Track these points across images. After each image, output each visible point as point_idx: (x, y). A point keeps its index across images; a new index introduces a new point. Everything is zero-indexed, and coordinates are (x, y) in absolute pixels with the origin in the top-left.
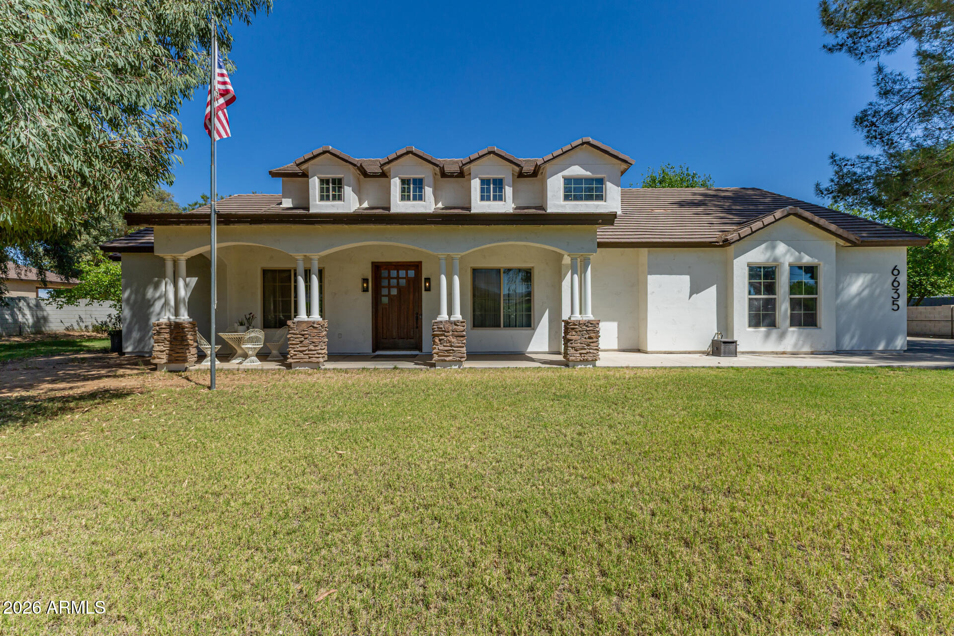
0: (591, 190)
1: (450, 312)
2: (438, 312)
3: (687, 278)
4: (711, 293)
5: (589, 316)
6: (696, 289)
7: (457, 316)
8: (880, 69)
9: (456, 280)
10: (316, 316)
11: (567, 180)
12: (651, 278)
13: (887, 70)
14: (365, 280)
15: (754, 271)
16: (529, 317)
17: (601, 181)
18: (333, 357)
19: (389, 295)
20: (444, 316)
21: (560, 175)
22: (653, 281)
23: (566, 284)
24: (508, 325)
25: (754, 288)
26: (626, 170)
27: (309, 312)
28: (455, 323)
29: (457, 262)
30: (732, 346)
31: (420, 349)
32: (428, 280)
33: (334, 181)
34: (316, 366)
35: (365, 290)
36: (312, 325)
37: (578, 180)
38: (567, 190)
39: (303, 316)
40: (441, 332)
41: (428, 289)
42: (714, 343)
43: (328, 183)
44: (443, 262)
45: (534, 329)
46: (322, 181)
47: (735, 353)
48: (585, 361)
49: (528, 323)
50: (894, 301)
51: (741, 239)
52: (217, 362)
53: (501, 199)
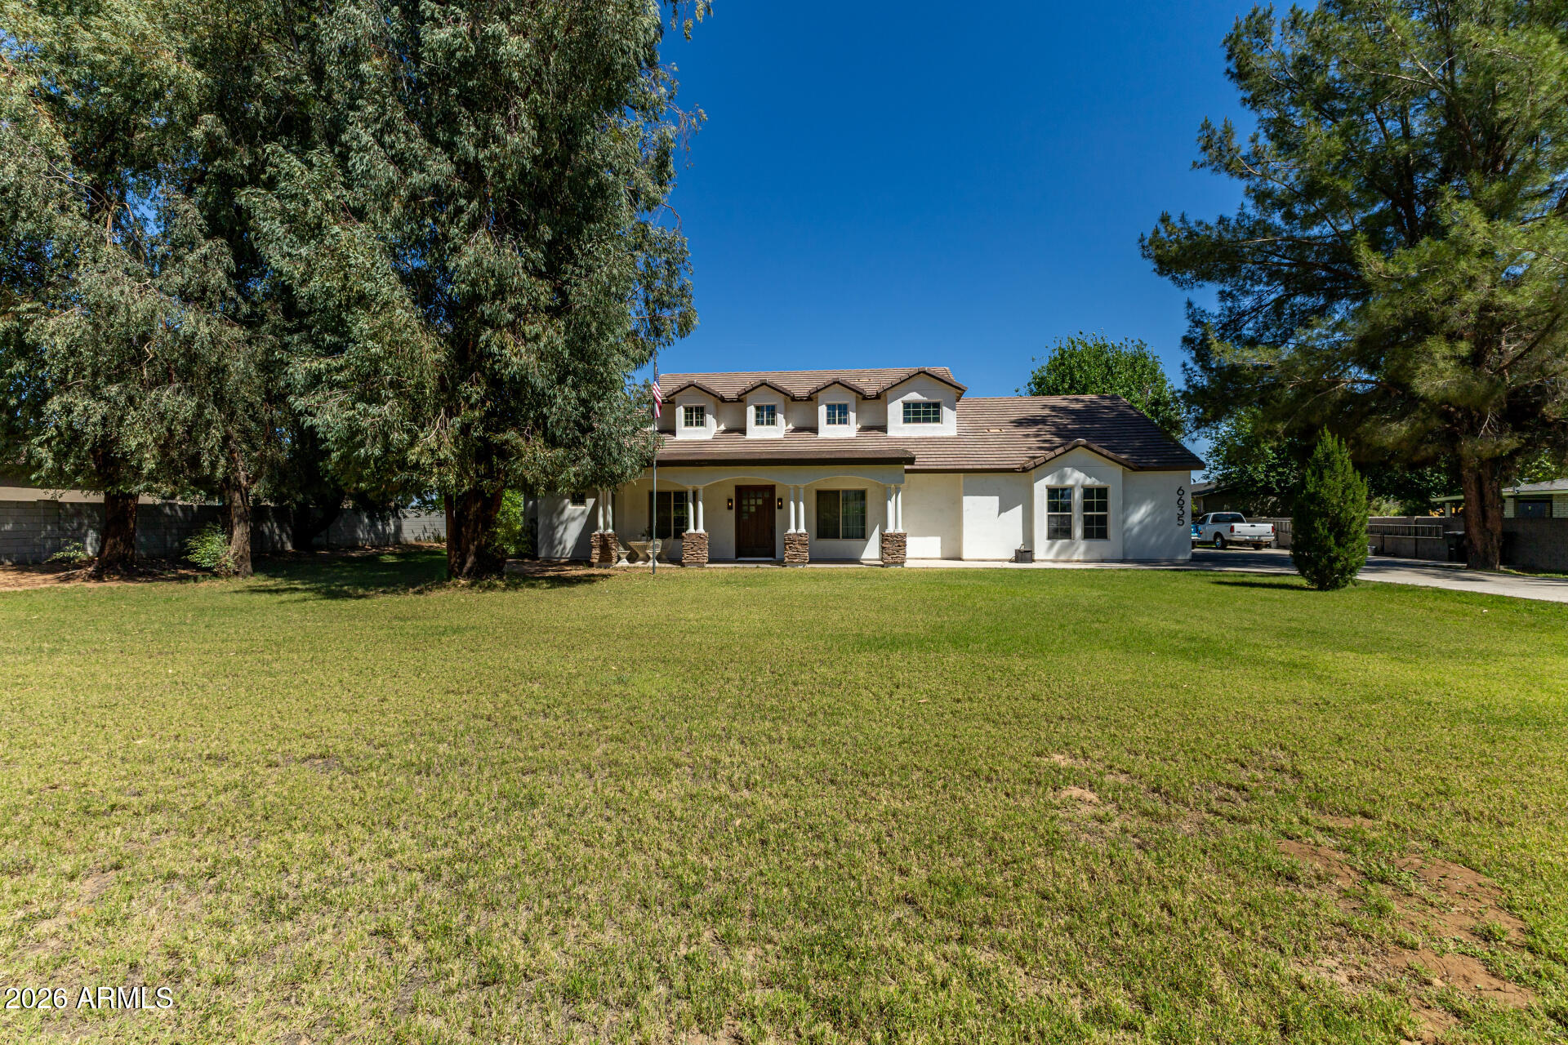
0: (927, 413)
1: (797, 527)
2: (789, 527)
3: (997, 498)
4: (1018, 510)
5: (900, 530)
6: (1004, 508)
7: (802, 530)
8: (1190, 304)
9: (802, 505)
10: (701, 530)
11: (907, 405)
12: (965, 499)
13: (1196, 306)
14: (730, 500)
15: (1052, 492)
16: (864, 530)
17: (937, 405)
18: (711, 561)
19: (748, 512)
20: (792, 530)
21: (900, 400)
22: (968, 501)
23: (891, 505)
24: (846, 537)
25: (1052, 507)
26: (961, 395)
27: (696, 528)
28: (800, 535)
29: (802, 491)
30: (1028, 555)
31: (774, 557)
32: (780, 500)
33: (697, 409)
34: (701, 565)
35: (730, 508)
36: (699, 536)
37: (916, 405)
38: (906, 413)
39: (692, 530)
40: (790, 541)
41: (780, 507)
42: (1018, 552)
43: (691, 411)
44: (792, 492)
45: (867, 540)
46: (686, 410)
47: (1033, 561)
48: (896, 563)
49: (863, 536)
50: (1180, 517)
51: (1036, 466)
52: (657, 564)
53: (845, 422)
